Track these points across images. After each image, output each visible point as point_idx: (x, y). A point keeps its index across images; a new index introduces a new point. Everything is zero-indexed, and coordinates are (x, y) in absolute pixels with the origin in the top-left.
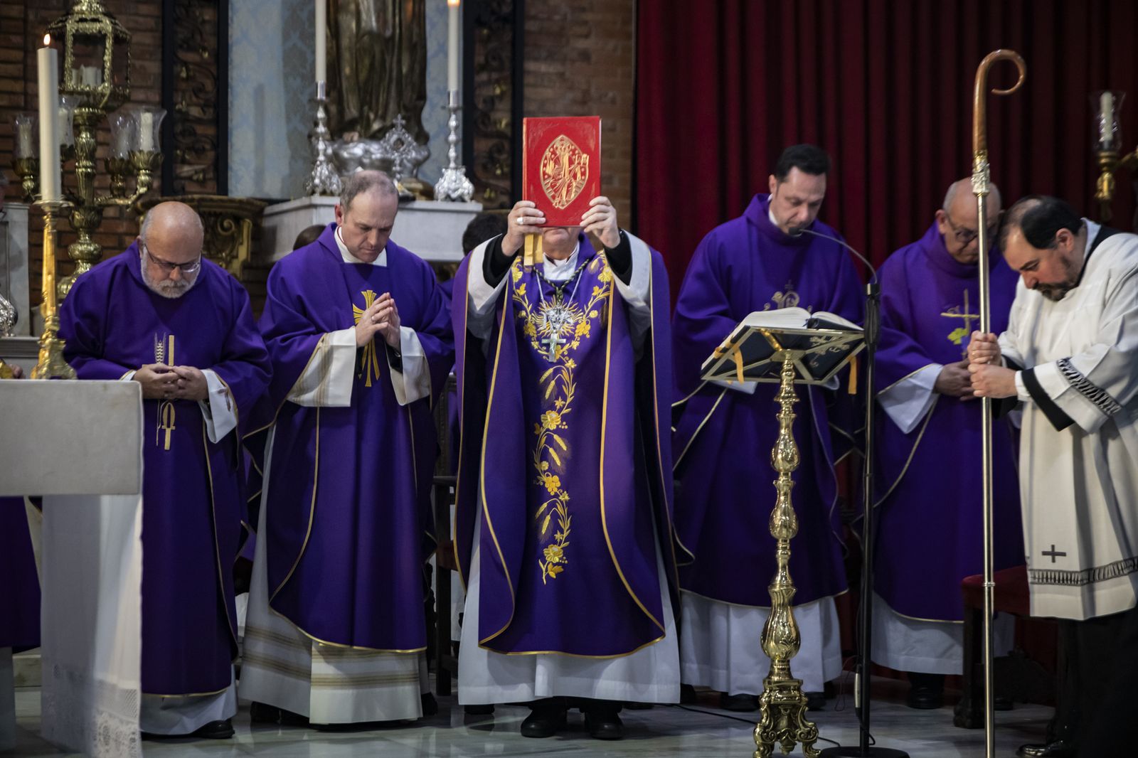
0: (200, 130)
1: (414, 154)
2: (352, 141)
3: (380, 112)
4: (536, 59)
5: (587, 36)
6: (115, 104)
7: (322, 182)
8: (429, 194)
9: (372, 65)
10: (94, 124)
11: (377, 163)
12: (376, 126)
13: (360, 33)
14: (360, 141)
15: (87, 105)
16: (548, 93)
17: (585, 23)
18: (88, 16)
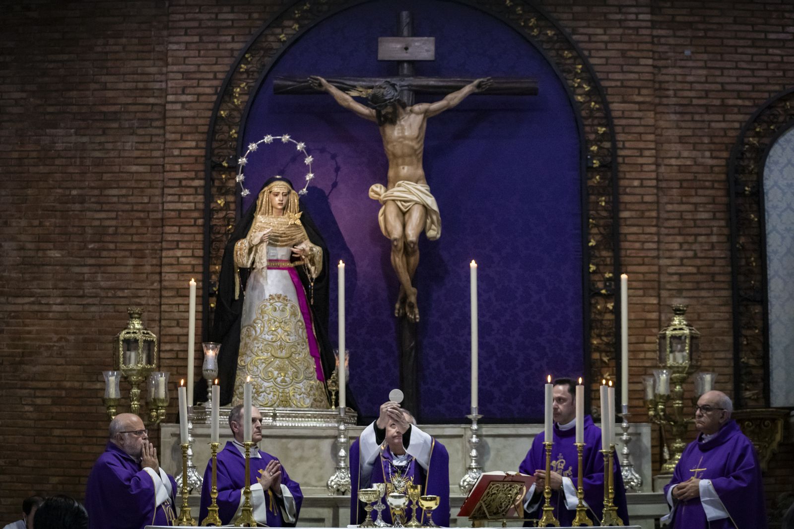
0: (754, 371)
10: (683, 381)
18: (678, 327)
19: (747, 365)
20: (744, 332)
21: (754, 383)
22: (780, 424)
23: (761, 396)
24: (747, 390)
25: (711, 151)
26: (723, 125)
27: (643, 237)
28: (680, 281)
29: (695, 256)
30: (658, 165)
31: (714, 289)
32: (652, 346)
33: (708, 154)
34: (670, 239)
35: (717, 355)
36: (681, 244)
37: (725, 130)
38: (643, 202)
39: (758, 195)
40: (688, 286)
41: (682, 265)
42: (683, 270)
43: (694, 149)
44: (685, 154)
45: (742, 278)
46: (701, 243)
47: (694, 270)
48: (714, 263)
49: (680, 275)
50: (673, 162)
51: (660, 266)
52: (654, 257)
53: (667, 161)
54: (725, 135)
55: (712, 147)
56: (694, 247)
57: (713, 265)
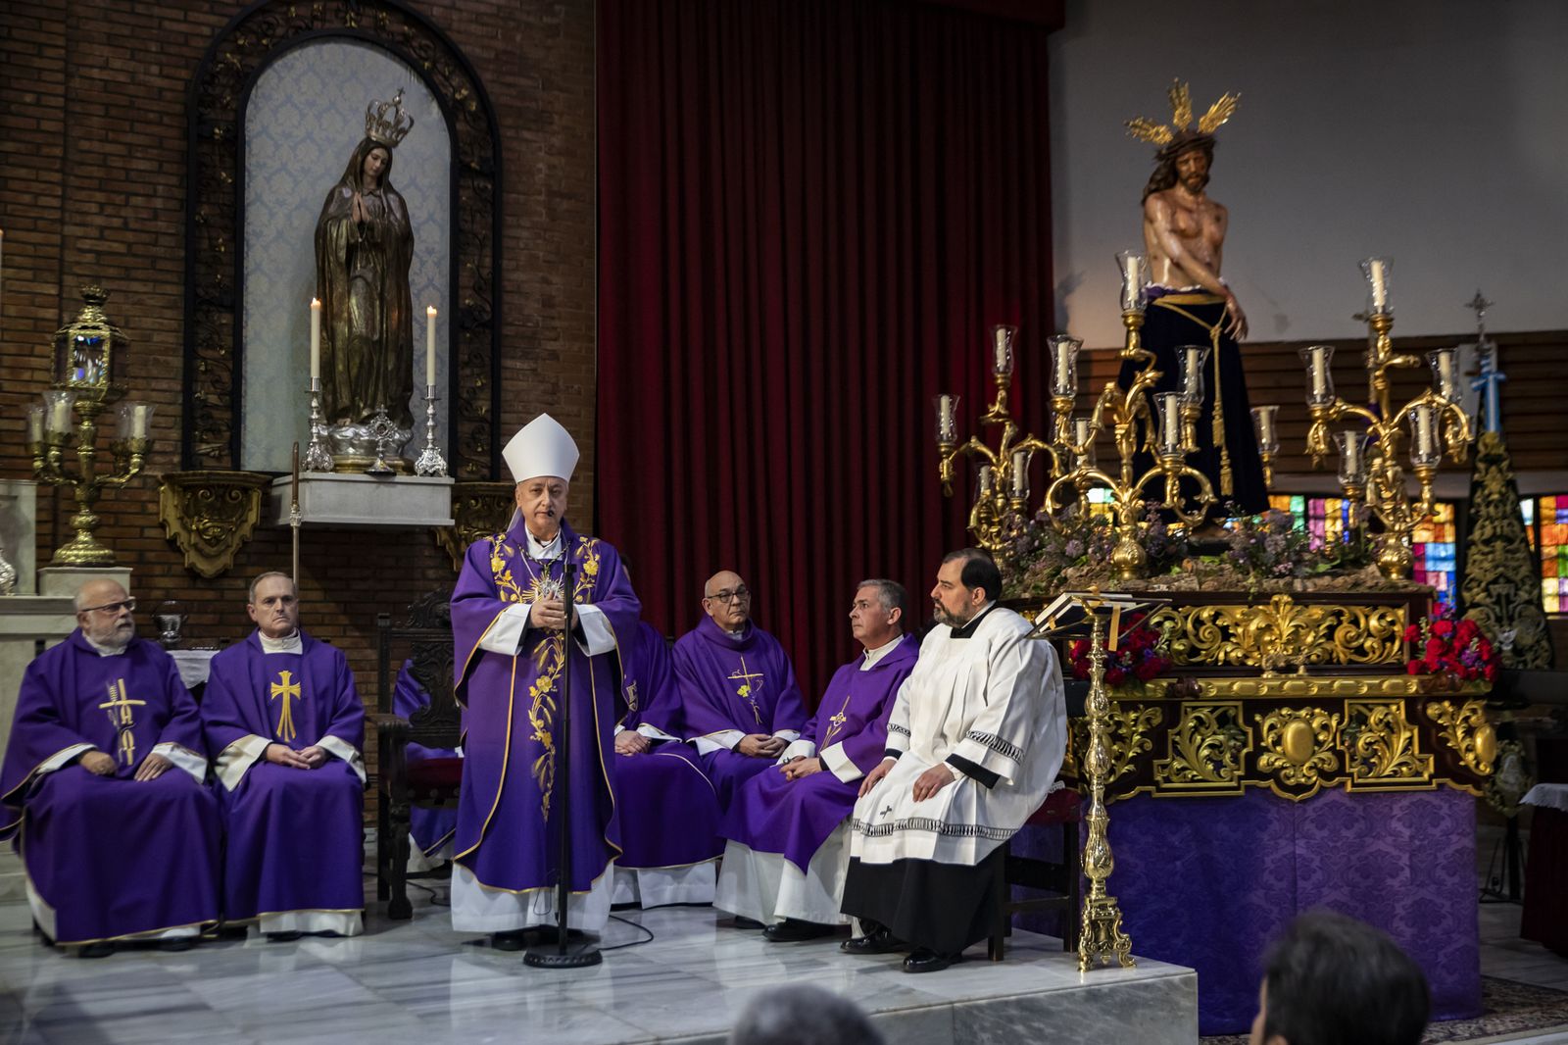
0: (216, 414)
1: (397, 436)
2: (344, 426)
3: (369, 402)
4: (513, 358)
5: (555, 340)
6: (115, 398)
7: (315, 460)
8: (410, 469)
9: (361, 363)
10: (94, 415)
11: (365, 444)
12: (365, 413)
13: (351, 337)
14: (350, 426)
15: (88, 398)
16: (523, 385)
17: (555, 328)
18: (90, 324)
19: (204, 404)
20: (202, 352)
21: (215, 432)
22: (256, 497)
23: (226, 452)
24: (202, 441)
25: (161, 65)
26: (183, 27)
27: (36, 187)
28: (98, 263)
29: (125, 227)
30: (69, 76)
31: (155, 281)
32: (44, 362)
33: (155, 69)
34: (83, 195)
35: (154, 384)
36: (102, 206)
37: (186, 35)
38: (38, 130)
39: (235, 145)
40: (111, 272)
41: (101, 238)
42: (104, 246)
43: (132, 58)
44: (117, 64)
45: (202, 269)
46: (136, 207)
47: (122, 248)
48: (157, 240)
49: (98, 253)
50: (95, 73)
51: (63, 237)
52: (53, 221)
53: (84, 71)
54: (186, 44)
55: (164, 59)
56: (123, 213)
57: (155, 245)
